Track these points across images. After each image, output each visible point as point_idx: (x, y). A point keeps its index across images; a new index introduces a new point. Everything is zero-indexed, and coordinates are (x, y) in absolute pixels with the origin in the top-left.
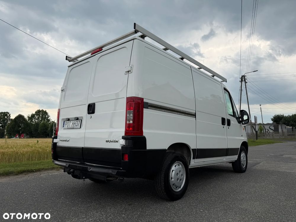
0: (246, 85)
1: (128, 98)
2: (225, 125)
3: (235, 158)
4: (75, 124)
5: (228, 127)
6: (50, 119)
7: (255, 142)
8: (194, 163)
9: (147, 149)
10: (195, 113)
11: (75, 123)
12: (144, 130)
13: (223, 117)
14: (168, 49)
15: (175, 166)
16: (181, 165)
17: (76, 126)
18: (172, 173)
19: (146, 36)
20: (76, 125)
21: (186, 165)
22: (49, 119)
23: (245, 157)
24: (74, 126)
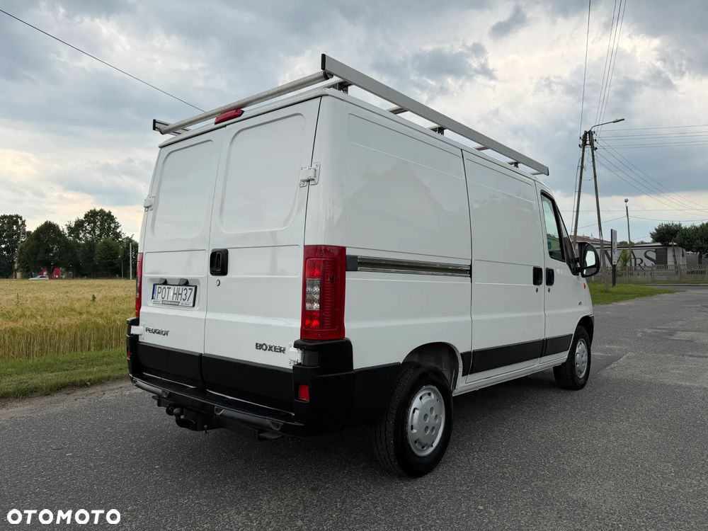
0: (593, 156)
1: (307, 248)
2: (541, 284)
3: (562, 357)
4: (181, 294)
5: (547, 287)
6: (120, 232)
7: (609, 292)
8: (465, 384)
9: (355, 367)
10: (471, 266)
11: (180, 292)
12: (348, 325)
13: (538, 265)
14: (406, 111)
15: (421, 398)
16: (435, 392)
17: (184, 300)
18: (413, 416)
19: (351, 85)
20: (184, 297)
21: (445, 390)
22: (118, 231)
23: (586, 353)
24: (179, 300)
